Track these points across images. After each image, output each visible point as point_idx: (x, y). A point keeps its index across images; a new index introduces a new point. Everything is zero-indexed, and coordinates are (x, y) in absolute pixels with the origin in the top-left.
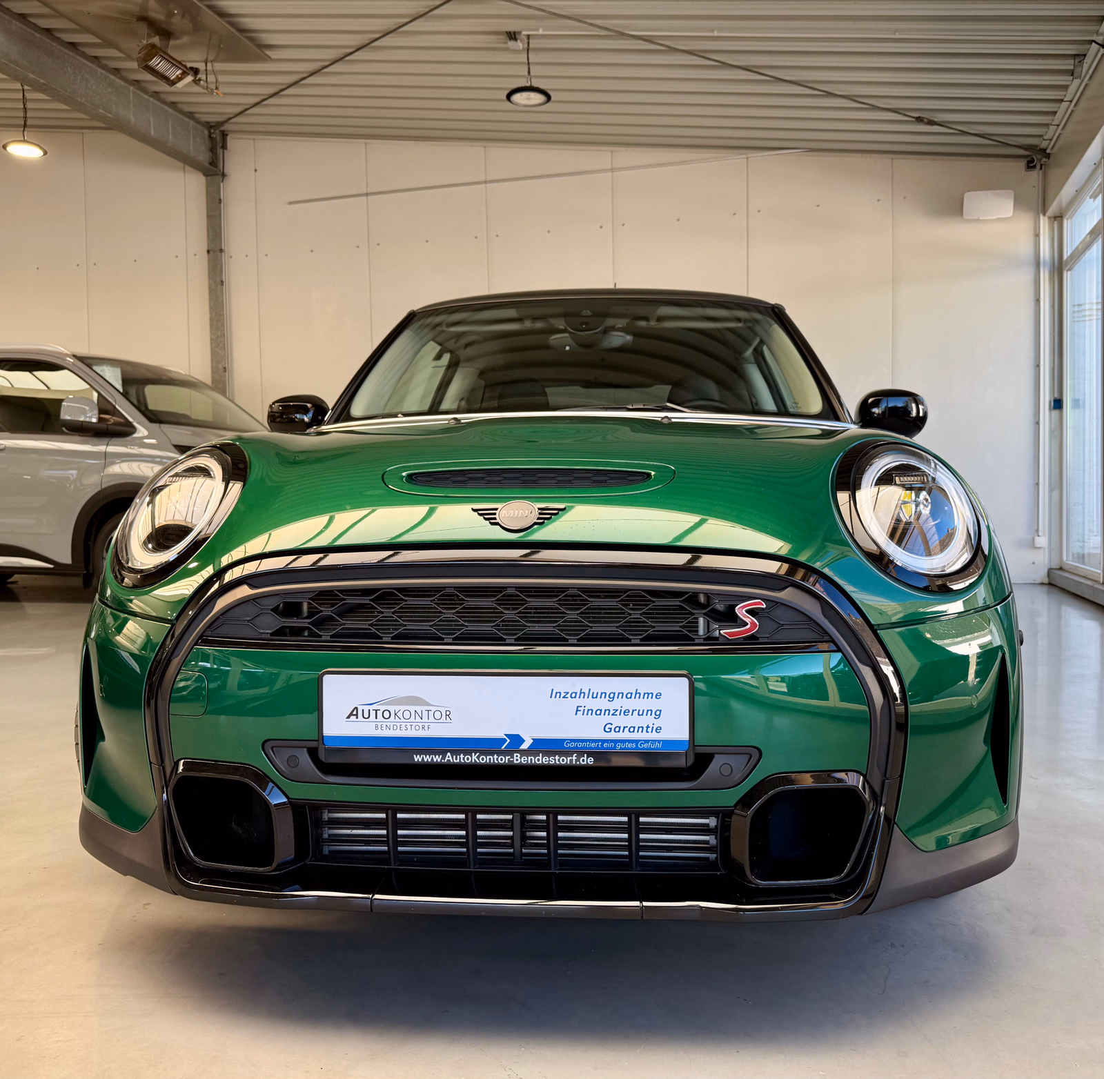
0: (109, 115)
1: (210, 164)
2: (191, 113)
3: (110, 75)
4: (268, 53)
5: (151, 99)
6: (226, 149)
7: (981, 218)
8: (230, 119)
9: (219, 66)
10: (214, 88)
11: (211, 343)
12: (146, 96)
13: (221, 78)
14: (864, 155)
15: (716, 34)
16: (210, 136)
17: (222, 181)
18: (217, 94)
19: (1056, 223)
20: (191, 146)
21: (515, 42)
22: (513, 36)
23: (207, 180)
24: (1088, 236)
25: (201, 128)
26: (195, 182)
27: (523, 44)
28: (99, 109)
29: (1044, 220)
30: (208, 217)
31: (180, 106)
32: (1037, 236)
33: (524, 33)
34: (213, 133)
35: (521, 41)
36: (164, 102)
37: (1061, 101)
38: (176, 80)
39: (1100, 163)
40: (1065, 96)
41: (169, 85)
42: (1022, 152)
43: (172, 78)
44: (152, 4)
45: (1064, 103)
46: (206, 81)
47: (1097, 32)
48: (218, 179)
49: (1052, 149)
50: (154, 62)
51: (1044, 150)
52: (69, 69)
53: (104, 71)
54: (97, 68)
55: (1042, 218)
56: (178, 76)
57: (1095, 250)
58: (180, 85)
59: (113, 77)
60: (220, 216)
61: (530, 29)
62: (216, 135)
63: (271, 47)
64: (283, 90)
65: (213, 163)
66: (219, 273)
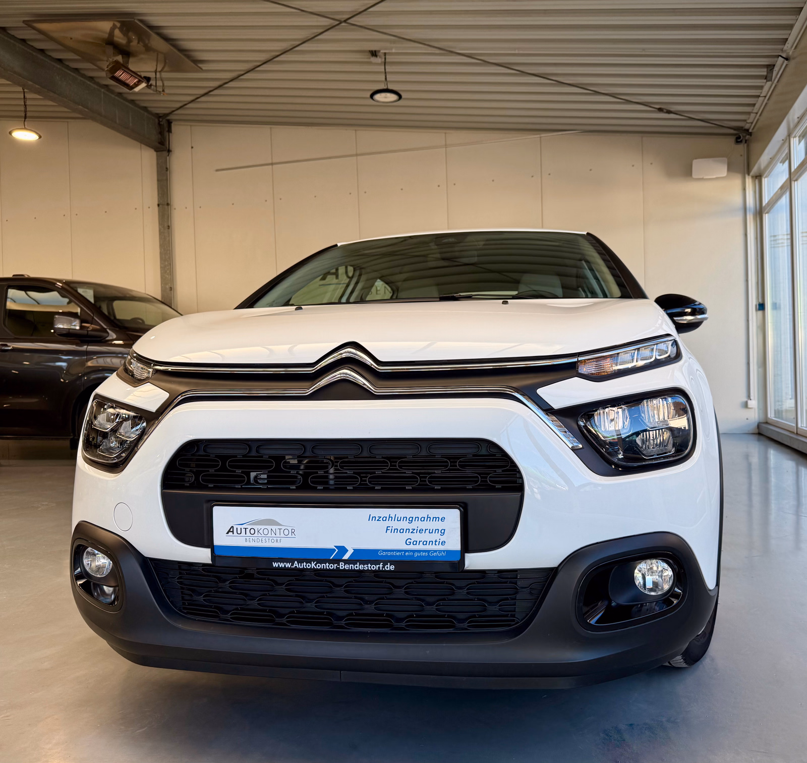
0: (86, 110)
1: (159, 143)
2: (145, 107)
3: (87, 81)
4: (200, 65)
5: (117, 99)
6: (171, 132)
7: (705, 178)
8: (174, 111)
9: (164, 75)
10: (161, 90)
11: (161, 271)
12: (112, 96)
14: (623, 134)
16: (159, 124)
17: (168, 155)
18: (163, 94)
19: (757, 179)
20: (146, 130)
21: (376, 58)
22: (374, 53)
23: (157, 154)
24: (779, 190)
25: (153, 118)
26: (149, 156)
27: (382, 59)
28: (79, 105)
29: (749, 178)
30: (158, 180)
31: (137, 103)
32: (744, 189)
33: (382, 51)
34: (162, 121)
35: (380, 57)
36: (126, 100)
37: (759, 96)
38: (133, 86)
39: (787, 139)
40: (761, 93)
41: (129, 89)
42: (732, 131)
43: (131, 85)
44: (117, 32)
45: (760, 98)
46: (156, 86)
47: (782, 50)
48: (165, 153)
49: (753, 129)
50: (118, 74)
51: (748, 130)
52: (57, 78)
53: (82, 79)
54: (77, 76)
55: (747, 176)
56: (135, 83)
57: (785, 200)
58: (137, 89)
59: (89, 83)
60: (167, 180)
61: (386, 49)
62: (164, 123)
63: (202, 61)
64: (211, 91)
65: (162, 143)
66: (165, 220)
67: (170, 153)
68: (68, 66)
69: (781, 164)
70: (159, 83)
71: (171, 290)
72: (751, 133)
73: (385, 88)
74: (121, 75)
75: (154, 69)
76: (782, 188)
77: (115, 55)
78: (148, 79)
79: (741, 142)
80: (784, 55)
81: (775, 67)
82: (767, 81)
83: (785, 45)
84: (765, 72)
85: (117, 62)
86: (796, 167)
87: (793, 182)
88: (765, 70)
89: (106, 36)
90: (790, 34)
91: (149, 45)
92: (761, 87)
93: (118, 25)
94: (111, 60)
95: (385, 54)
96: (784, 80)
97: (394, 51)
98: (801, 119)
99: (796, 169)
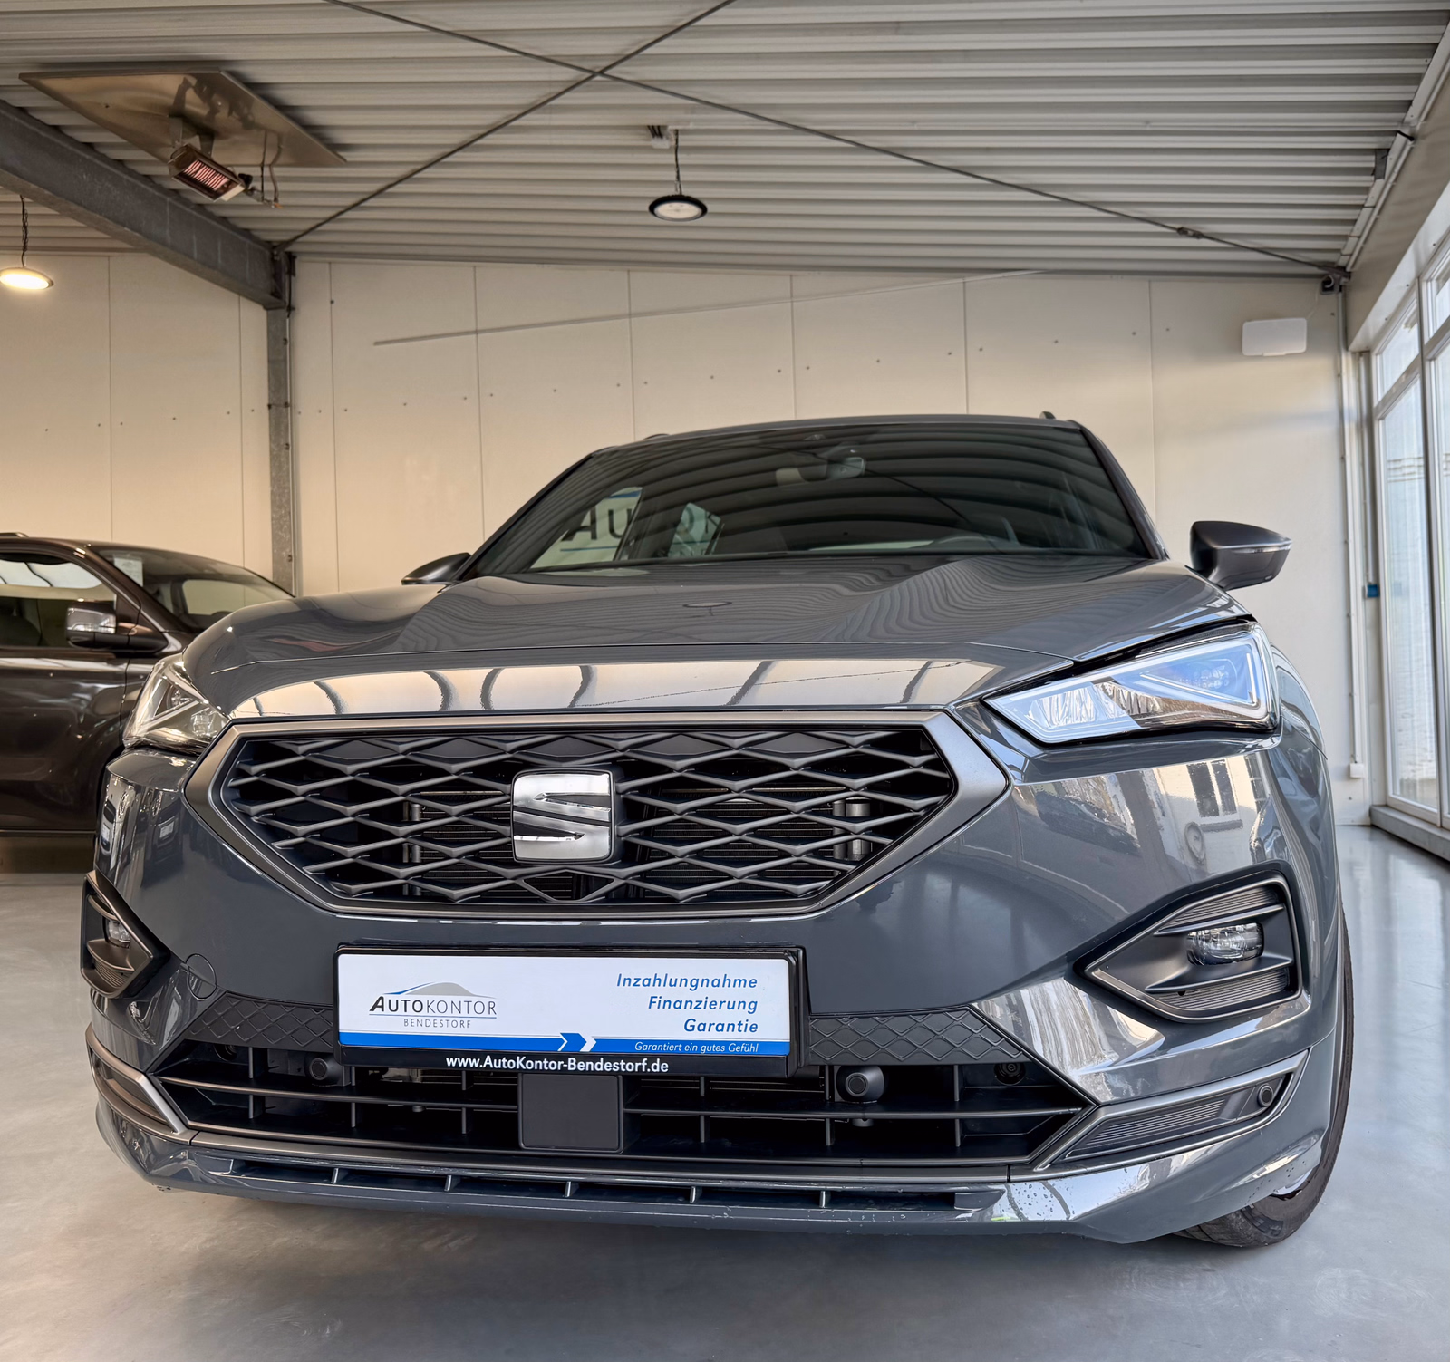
0: (138, 234)
1: (273, 294)
2: (247, 230)
3: (138, 183)
4: (342, 154)
5: (194, 213)
6: (294, 275)
7: (1266, 354)
8: (298, 237)
9: (278, 171)
10: (272, 199)
11: (272, 524)
12: (187, 210)
13: (282, 187)
14: (1114, 277)
15: (917, 127)
16: (272, 259)
17: (289, 316)
18: (276, 206)
19: (1362, 359)
20: (247, 272)
21: (659, 139)
22: (657, 131)
23: (268, 316)
24: (1404, 377)
25: (261, 248)
26: (254, 317)
27: (670, 141)
28: (125, 226)
29: (1347, 355)
30: (270, 361)
31: (232, 221)
32: (1339, 376)
33: (671, 127)
34: (277, 255)
35: (667, 138)
36: (210, 216)
37: (1361, 206)
38: (222, 191)
39: (1414, 284)
40: (1366, 200)
41: (211, 197)
42: (1315, 270)
43: (216, 189)
44: (190, 95)
45: (1364, 210)
46: (262, 191)
47: (1402, 122)
48: (284, 312)
49: (1353, 266)
50: (191, 169)
51: (1343, 268)
52: (85, 176)
53: (130, 179)
54: (121, 174)
55: (1344, 354)
56: (223, 186)
57: (1414, 394)
58: (226, 197)
59: (143, 186)
60: (285, 360)
61: (678, 122)
62: (281, 258)
63: (346, 147)
64: (364, 200)
65: (277, 294)
66: (282, 433)
67: (292, 312)
68: (104, 155)
69: (1407, 329)
70: (269, 186)
71: (290, 560)
72: (1350, 272)
73: (678, 193)
74: (197, 170)
75: (260, 161)
76: (1409, 371)
77: (186, 135)
78: (247, 179)
79: (1332, 289)
80: (1406, 132)
81: (1390, 153)
82: (1375, 179)
83: (1407, 111)
84: (1371, 161)
85: (189, 148)
86: (1432, 335)
87: (1427, 364)
88: (1373, 158)
89: (170, 101)
90: (1416, 93)
91: (250, 118)
92: (1366, 190)
93: (193, 81)
94: (178, 144)
95: (677, 132)
96: (1408, 176)
97: (691, 126)
98: (1439, 247)
99: (1433, 337)
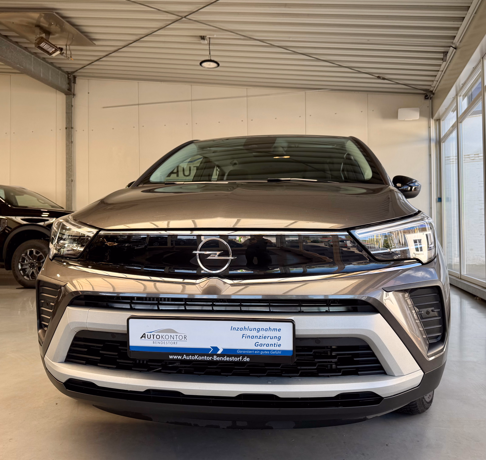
0: (22, 67)
1: (68, 90)
2: (60, 67)
3: (23, 50)
4: (94, 42)
5: (42, 61)
6: (76, 83)
7: (406, 120)
8: (77, 70)
9: (72, 47)
10: (70, 57)
11: (66, 169)
12: (39, 60)
13: (73, 53)
14: (356, 92)
15: (291, 39)
16: (68, 78)
17: (73, 97)
18: (71, 59)
19: (437, 122)
20: (60, 82)
21: (204, 40)
22: (203, 38)
23: (66, 97)
24: (451, 128)
25: (65, 74)
26: (61, 98)
27: (207, 41)
28: (18, 64)
29: (432, 121)
30: (66, 113)
31: (55, 64)
32: (429, 127)
33: (208, 36)
34: (70, 76)
35: (206, 40)
36: (47, 62)
37: (439, 71)
38: (52, 53)
39: (455, 97)
40: (440, 69)
41: (49, 55)
42: (422, 92)
43: (50, 52)
44: (42, 20)
46: (66, 54)
47: (452, 43)
48: (71, 96)
49: (435, 91)
50: (43, 45)
51: (432, 91)
52: (4, 47)
53: (20, 49)
54: (17, 47)
55: (431, 120)
56: (53, 51)
57: (454, 134)
58: (54, 55)
60: (71, 113)
61: (210, 35)
62: (71, 77)
63: (95, 40)
64: (101, 58)
65: (70, 89)
66: (70, 138)
67: (75, 96)
68: (11, 40)
69: (452, 113)
70: (68, 52)
71: (72, 181)
72: (434, 93)
73: (209, 59)
75: (66, 43)
76: (453, 126)
77: (41, 33)
78: (61, 49)
79: (428, 98)
80: (454, 46)
81: (448, 53)
82: (443, 62)
83: (454, 39)
84: (442, 56)
85: (42, 38)
87: (459, 124)
88: (442, 55)
89: (35, 22)
90: (457, 33)
91: (64, 28)
92: (440, 65)
93: (43, 15)
94: (38, 36)
95: (210, 38)
96: (454, 61)
97: (215, 36)
98: (463, 85)
99: (461, 115)
